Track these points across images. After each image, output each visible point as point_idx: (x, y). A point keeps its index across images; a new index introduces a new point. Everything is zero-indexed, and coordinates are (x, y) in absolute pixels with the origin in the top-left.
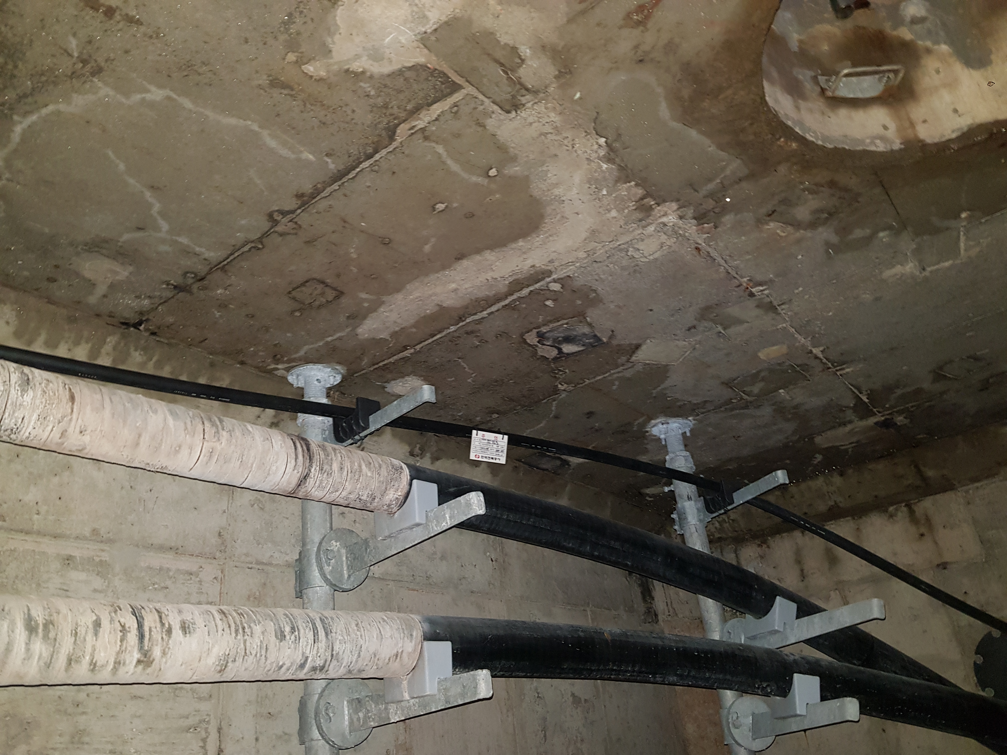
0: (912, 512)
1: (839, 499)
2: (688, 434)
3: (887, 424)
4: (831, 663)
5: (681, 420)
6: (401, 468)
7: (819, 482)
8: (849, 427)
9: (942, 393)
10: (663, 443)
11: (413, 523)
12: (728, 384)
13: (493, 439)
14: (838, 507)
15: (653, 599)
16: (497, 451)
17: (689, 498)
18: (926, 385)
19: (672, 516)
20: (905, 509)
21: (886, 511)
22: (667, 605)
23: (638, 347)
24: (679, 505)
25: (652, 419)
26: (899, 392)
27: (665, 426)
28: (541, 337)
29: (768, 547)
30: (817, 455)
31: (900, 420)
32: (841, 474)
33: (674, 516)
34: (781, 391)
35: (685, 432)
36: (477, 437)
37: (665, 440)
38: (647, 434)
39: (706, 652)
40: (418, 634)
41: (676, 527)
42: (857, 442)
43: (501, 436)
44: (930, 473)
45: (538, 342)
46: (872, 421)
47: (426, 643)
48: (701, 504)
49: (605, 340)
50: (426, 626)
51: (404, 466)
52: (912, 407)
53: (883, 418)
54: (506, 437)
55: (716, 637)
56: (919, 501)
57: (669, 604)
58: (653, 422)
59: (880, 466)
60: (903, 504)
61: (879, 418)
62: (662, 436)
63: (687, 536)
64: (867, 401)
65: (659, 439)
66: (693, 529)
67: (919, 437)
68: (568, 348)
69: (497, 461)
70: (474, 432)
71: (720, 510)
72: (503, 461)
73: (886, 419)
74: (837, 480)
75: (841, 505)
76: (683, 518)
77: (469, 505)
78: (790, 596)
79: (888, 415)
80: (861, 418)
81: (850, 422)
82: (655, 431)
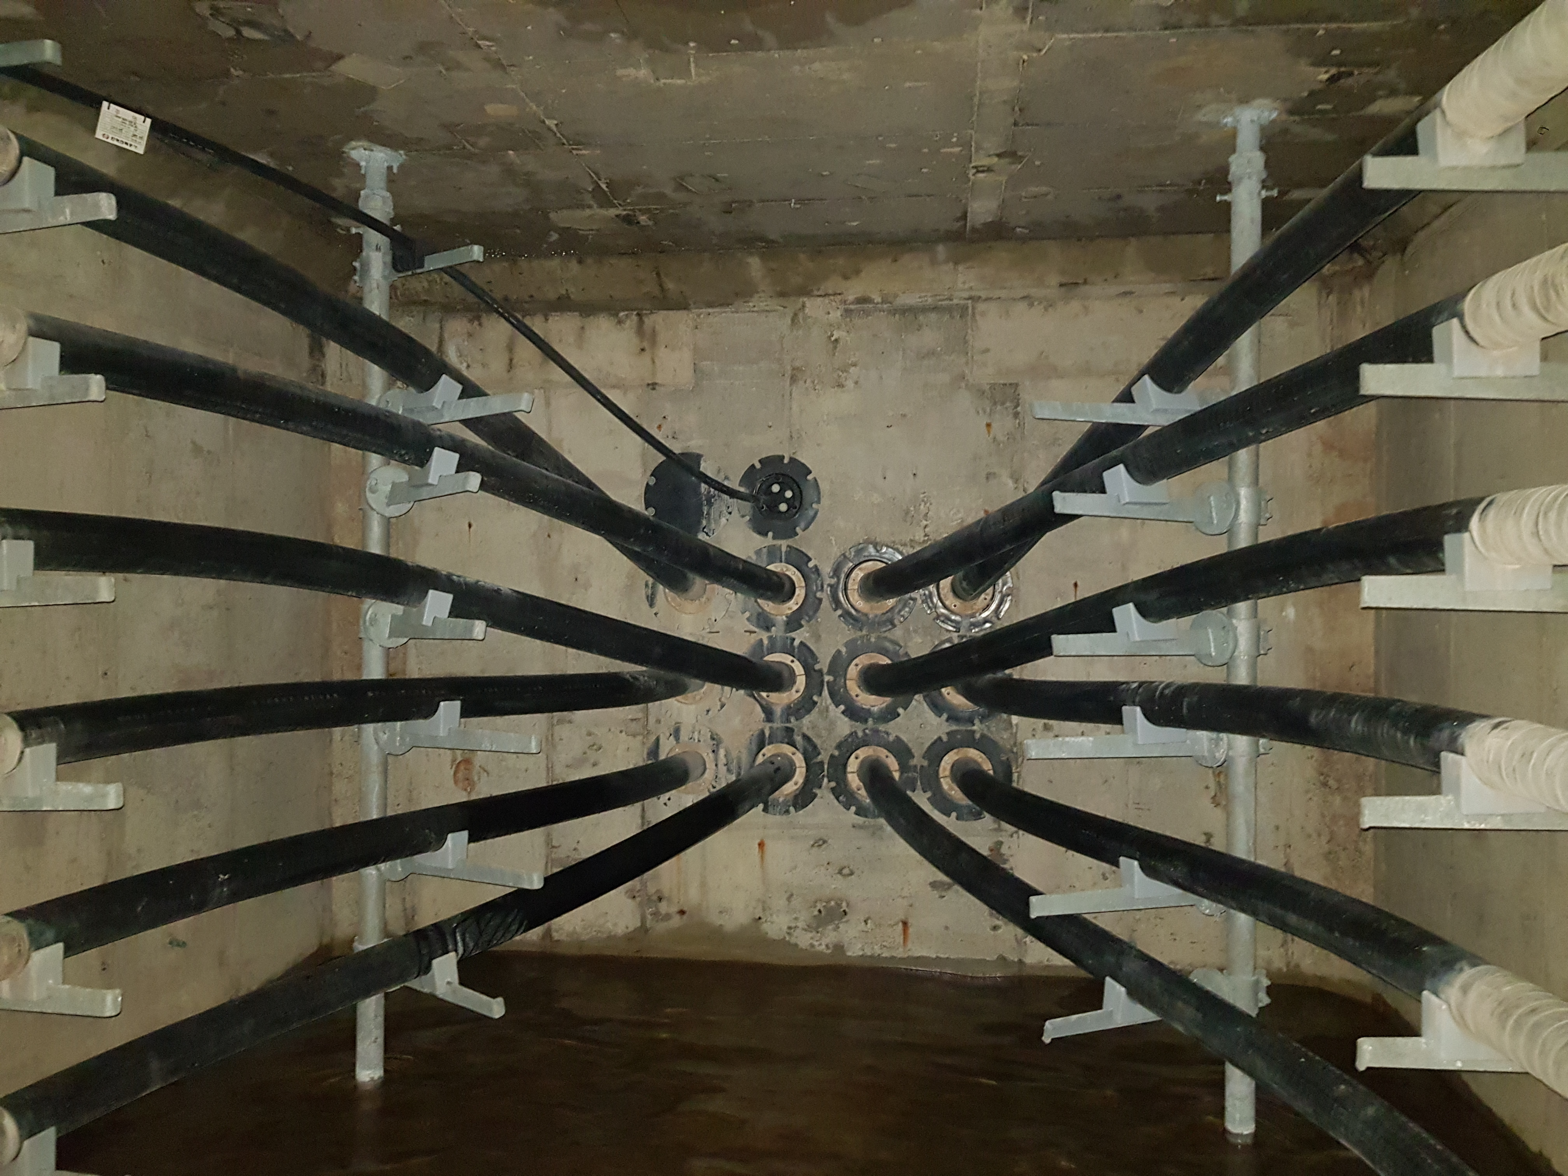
0: (641, 322)
1: (572, 290)
2: (395, 170)
3: (629, 220)
5: (389, 151)
6: (8, 138)
7: (554, 263)
8: (588, 212)
9: (685, 205)
10: (363, 172)
11: (19, 206)
12: (449, 128)
13: (130, 119)
14: (569, 297)
15: (326, 356)
16: (135, 135)
17: (378, 249)
18: (668, 191)
19: (354, 264)
20: (635, 318)
21: (617, 315)
22: (341, 368)
23: (340, 57)
24: (364, 254)
25: (352, 140)
26: (639, 190)
27: (367, 152)
28: (216, 11)
29: (480, 325)
30: (552, 233)
31: (643, 219)
32: (580, 262)
33: (356, 264)
34: (511, 152)
35: (392, 167)
37: (365, 169)
38: (345, 155)
39: (347, 411)
40: (22, 327)
41: (356, 278)
42: (598, 230)
43: (143, 118)
44: (670, 285)
45: (211, 15)
46: (613, 212)
47: (31, 339)
48: (389, 259)
49: (298, 38)
50: (31, 323)
51: (12, 136)
52: (656, 209)
53: (625, 213)
54: (149, 121)
55: (373, 403)
56: (652, 313)
58: (354, 144)
59: (623, 264)
60: (635, 313)
61: (620, 211)
62: (363, 164)
63: (366, 289)
64: (606, 189)
65: (358, 165)
66: (375, 285)
67: (664, 243)
68: (248, 32)
69: (132, 149)
70: (105, 104)
71: (408, 270)
72: (141, 150)
73: (628, 215)
74: (574, 265)
75: (572, 297)
76: (365, 270)
77: (97, 206)
79: (630, 210)
80: (601, 206)
81: (590, 207)
82: (354, 154)
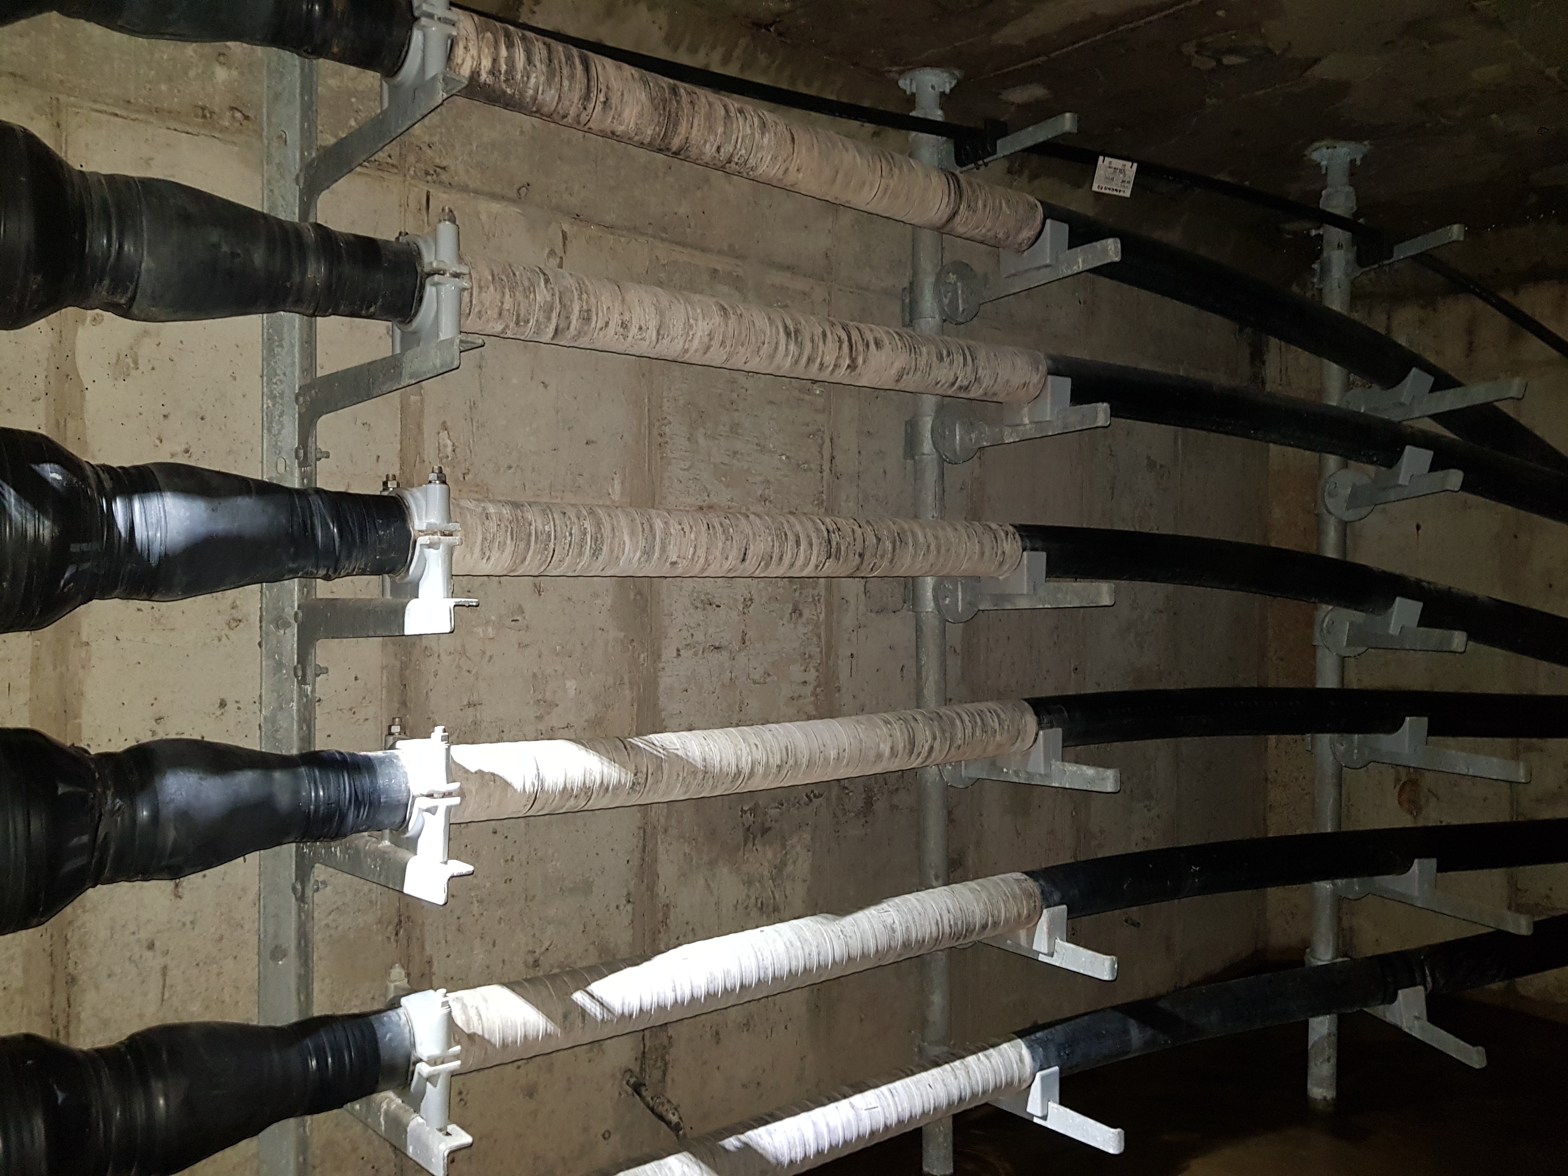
1: (1551, 255)
2: (1358, 162)
4: (1454, 440)
5: (1353, 145)
6: (1036, 205)
7: (1529, 229)
10: (1324, 172)
12: (1424, 105)
13: (1120, 167)
14: (1546, 265)
15: (1264, 363)
16: (1123, 181)
17: (1340, 246)
19: (1313, 266)
22: (1281, 371)
23: (1317, 60)
24: (1325, 254)
25: (1314, 141)
27: (1330, 151)
28: (1201, 48)
29: (1435, 310)
30: (1531, 195)
32: (1562, 222)
33: (1316, 266)
34: (1494, 116)
35: (1355, 160)
36: (1104, 164)
37: (1327, 168)
38: (1305, 158)
40: (1043, 368)
41: (1315, 280)
43: (1130, 164)
47: (1049, 377)
48: (1351, 256)
49: (1277, 52)
50: (1050, 362)
51: (1039, 204)
54: (1135, 165)
55: (1333, 402)
57: (1283, 372)
58: (1317, 144)
62: (1324, 163)
63: (1326, 291)
65: (1318, 165)
66: (1335, 284)
68: (1228, 60)
69: (1122, 194)
70: (1101, 158)
71: (1373, 264)
72: (1127, 194)
74: (1553, 227)
76: (1325, 270)
77: (1105, 251)
78: (1428, 368)
82: (1316, 156)
